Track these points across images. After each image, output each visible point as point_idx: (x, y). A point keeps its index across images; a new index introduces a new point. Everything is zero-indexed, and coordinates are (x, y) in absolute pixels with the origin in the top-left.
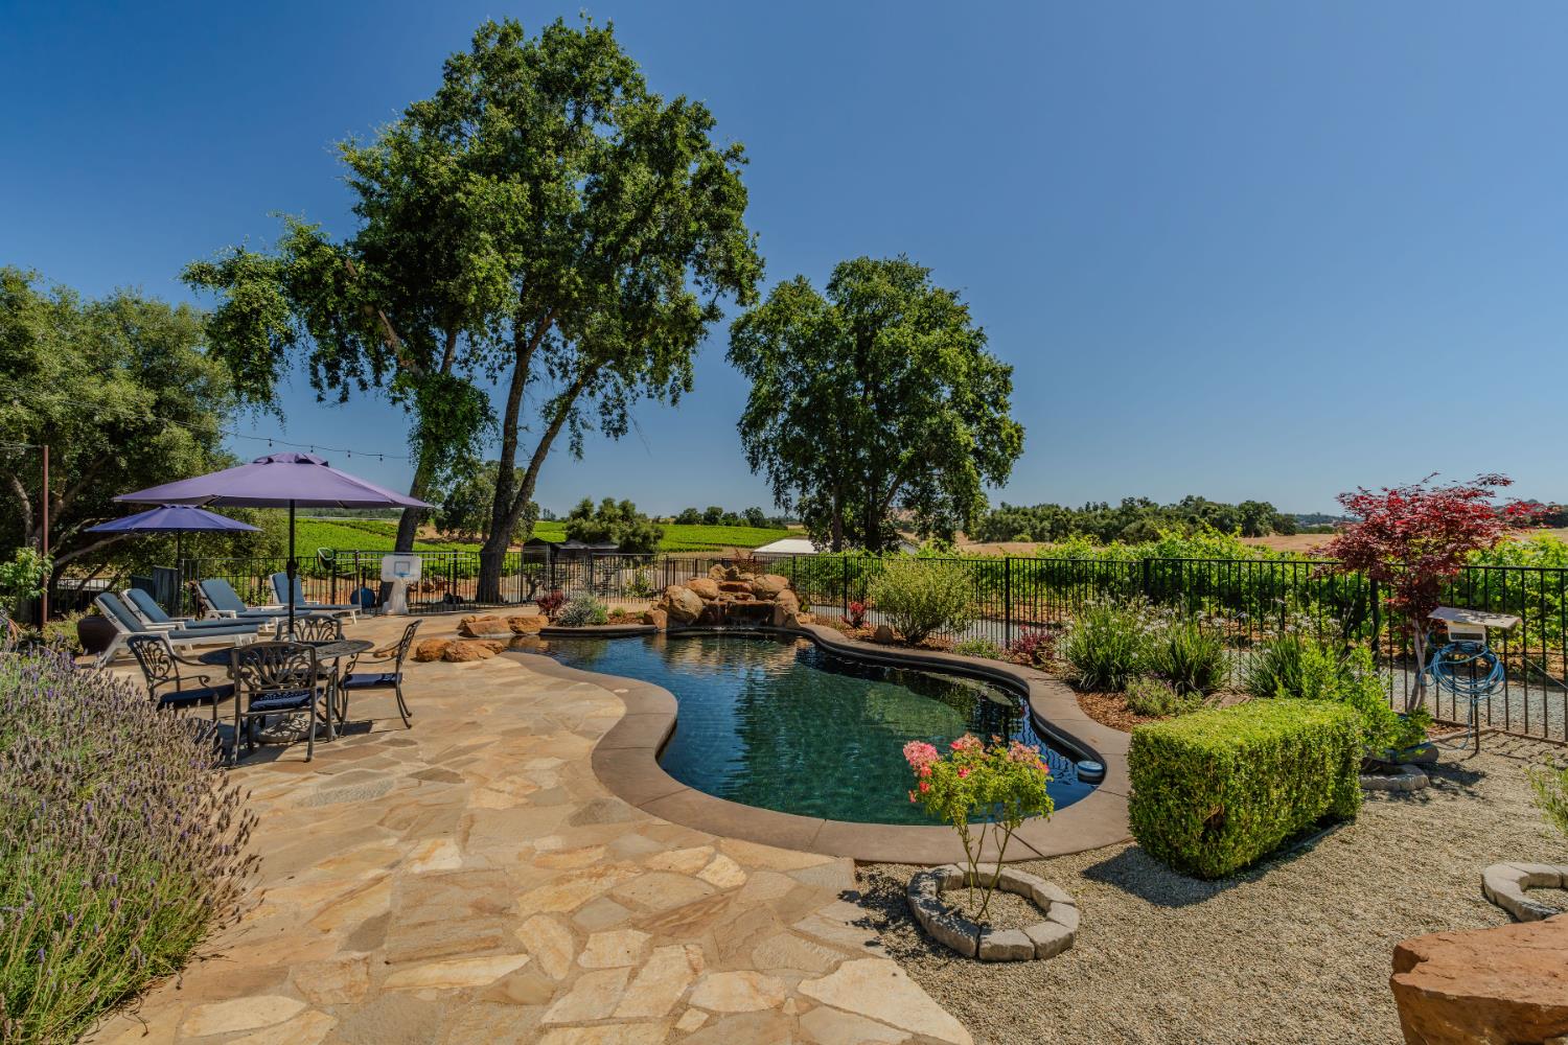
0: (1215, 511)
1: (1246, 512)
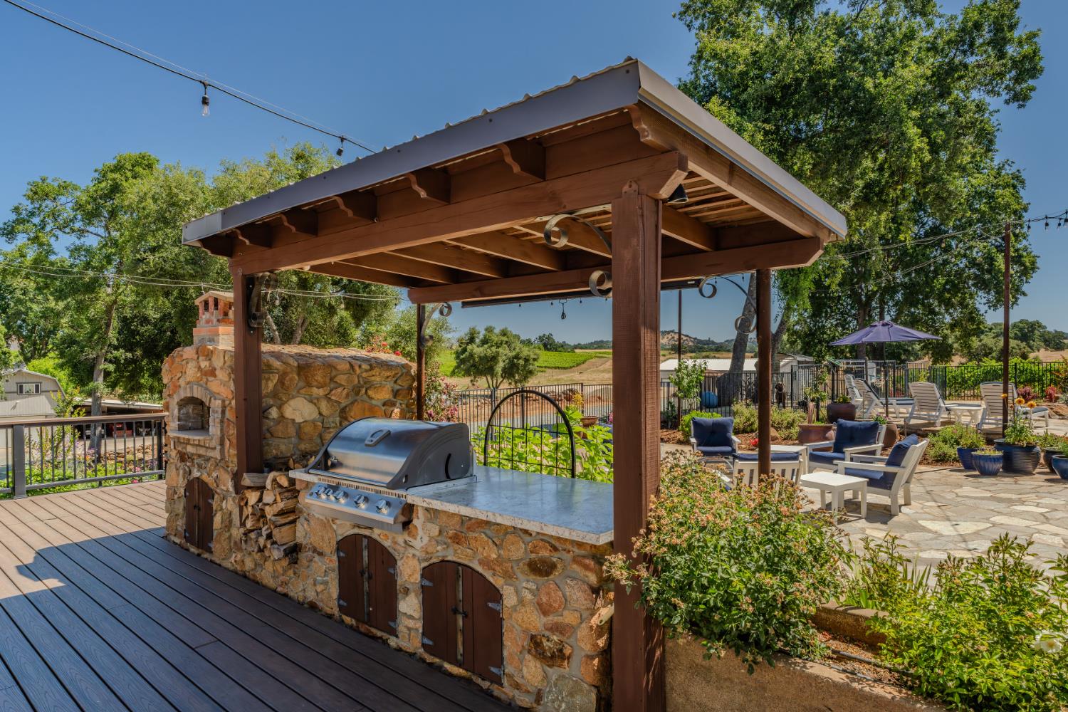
0: (991, 329)
1: (1021, 330)
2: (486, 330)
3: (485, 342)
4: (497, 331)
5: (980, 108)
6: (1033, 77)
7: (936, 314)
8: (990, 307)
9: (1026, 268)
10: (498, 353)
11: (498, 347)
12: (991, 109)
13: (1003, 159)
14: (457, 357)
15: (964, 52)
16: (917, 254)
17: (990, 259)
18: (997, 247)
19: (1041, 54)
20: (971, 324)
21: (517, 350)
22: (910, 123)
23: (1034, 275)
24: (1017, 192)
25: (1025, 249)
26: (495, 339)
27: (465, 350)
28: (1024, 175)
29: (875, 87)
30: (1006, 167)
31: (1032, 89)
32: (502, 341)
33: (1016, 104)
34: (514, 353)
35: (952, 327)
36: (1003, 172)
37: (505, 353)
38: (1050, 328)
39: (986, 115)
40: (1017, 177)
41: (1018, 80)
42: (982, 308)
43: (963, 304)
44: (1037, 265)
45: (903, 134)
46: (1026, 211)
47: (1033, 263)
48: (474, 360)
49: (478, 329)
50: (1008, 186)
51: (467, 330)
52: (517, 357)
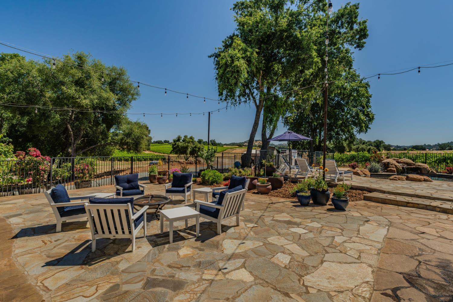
1: (377, 143)
2: (184, 136)
3: (184, 141)
4: (189, 137)
5: (347, 51)
6: (365, 38)
7: (339, 135)
8: (357, 133)
9: (370, 118)
10: (188, 145)
11: (188, 143)
12: (351, 52)
13: (363, 77)
14: (173, 147)
15: (339, 27)
16: (331, 111)
17: (357, 115)
18: (360, 110)
19: (367, 28)
20: (351, 139)
21: (196, 145)
22: (314, 51)
23: (373, 121)
24: (367, 90)
25: (370, 111)
26: (187, 140)
27: (175, 144)
28: (370, 84)
29: (301, 36)
30: (364, 80)
31: (364, 43)
32: (190, 141)
33: (358, 48)
34: (194, 146)
35: (345, 140)
36: (363, 82)
37: (191, 145)
38: (387, 143)
39: (349, 55)
40: (367, 84)
41: (359, 39)
42: (355, 133)
43: (349, 131)
44: (374, 117)
45: (311, 55)
46: (371, 97)
47: (373, 117)
48: (179, 148)
49: (181, 136)
50: (364, 87)
51: (177, 137)
52: (195, 147)
